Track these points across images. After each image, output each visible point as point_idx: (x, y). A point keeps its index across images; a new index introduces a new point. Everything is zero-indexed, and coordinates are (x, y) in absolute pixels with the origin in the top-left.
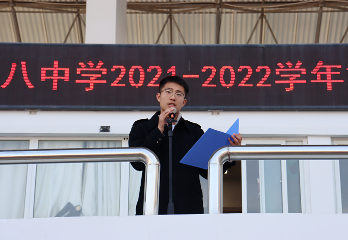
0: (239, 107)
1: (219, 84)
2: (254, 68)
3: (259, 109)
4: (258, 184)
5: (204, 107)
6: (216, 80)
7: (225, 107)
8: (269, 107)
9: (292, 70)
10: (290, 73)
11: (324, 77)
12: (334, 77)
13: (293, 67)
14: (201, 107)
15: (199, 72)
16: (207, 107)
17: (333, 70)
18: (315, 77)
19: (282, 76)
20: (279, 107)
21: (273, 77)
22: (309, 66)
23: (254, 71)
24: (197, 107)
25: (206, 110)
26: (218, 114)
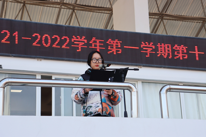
0: (53, 58)
1: (42, 44)
2: (61, 37)
3: (63, 59)
4: (61, 99)
5: (34, 56)
6: (40, 42)
7: (45, 57)
8: (68, 59)
9: (80, 40)
10: (79, 41)
11: (95, 46)
12: (100, 46)
13: (81, 39)
14: (32, 56)
15: (31, 37)
16: (36, 56)
17: (100, 42)
18: (91, 45)
19: (75, 42)
20: (74, 59)
21: (71, 43)
22: (89, 39)
23: (60, 39)
24: (30, 56)
25: (34, 58)
26: (41, 60)
